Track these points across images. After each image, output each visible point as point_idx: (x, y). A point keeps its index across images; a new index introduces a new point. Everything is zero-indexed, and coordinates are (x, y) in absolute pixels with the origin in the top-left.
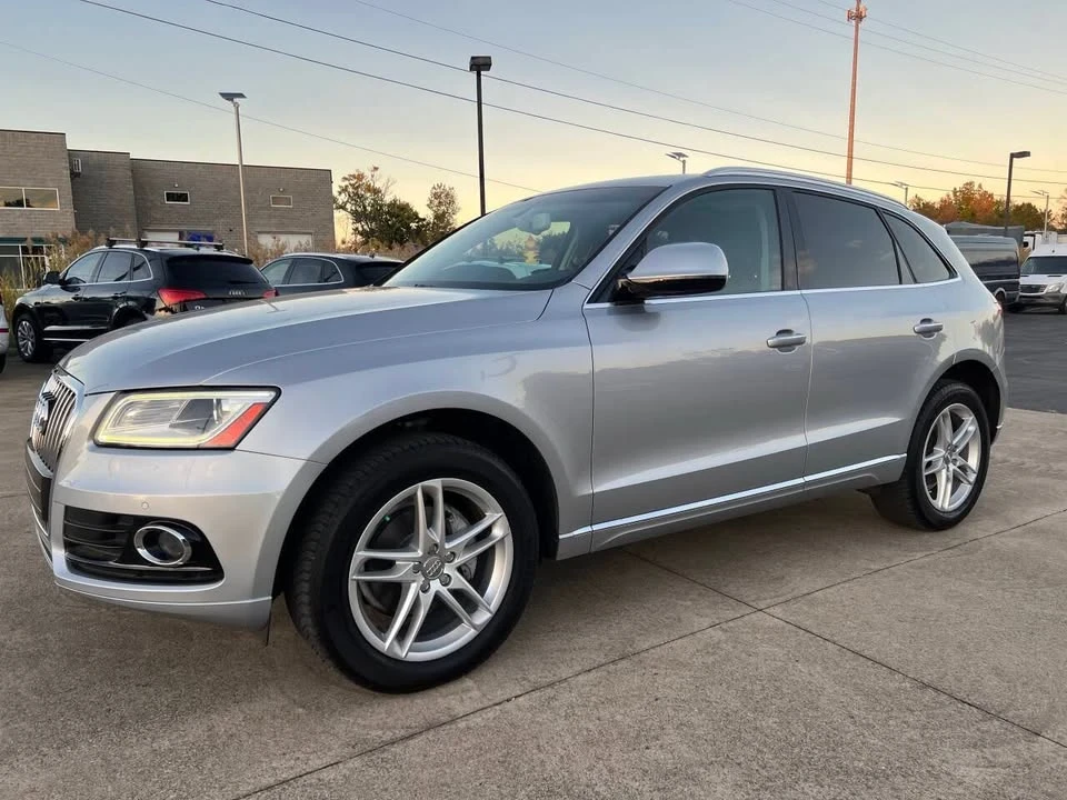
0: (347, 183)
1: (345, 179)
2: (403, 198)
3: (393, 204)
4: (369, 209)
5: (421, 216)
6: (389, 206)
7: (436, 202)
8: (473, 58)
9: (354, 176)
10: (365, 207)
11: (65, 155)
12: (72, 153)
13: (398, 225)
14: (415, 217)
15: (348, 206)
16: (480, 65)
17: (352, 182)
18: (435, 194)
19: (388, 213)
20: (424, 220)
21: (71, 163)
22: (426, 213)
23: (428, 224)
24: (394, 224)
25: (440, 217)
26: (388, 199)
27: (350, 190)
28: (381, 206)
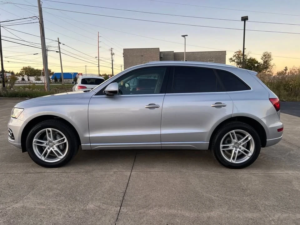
0: (236, 54)
1: (235, 53)
2: (253, 57)
3: (250, 59)
4: (242, 61)
5: (259, 62)
6: (249, 60)
7: (264, 57)
8: (242, 17)
9: (238, 52)
10: (241, 61)
11: (159, 53)
12: (161, 53)
13: (250, 65)
14: (257, 62)
15: (236, 61)
16: (245, 19)
17: (237, 53)
18: (264, 55)
19: (248, 62)
20: (260, 63)
21: (160, 55)
22: (260, 61)
23: (261, 64)
24: (249, 65)
25: (266, 62)
26: (248, 58)
27: (237, 56)
28: (246, 60)
